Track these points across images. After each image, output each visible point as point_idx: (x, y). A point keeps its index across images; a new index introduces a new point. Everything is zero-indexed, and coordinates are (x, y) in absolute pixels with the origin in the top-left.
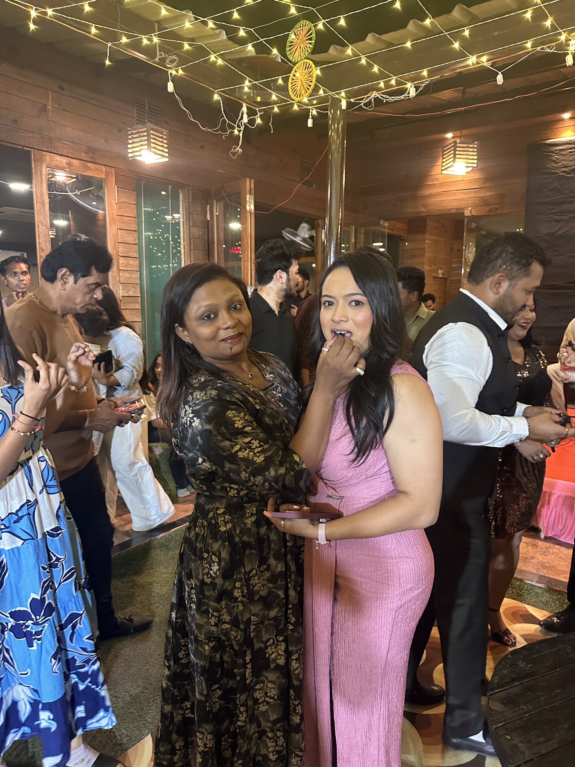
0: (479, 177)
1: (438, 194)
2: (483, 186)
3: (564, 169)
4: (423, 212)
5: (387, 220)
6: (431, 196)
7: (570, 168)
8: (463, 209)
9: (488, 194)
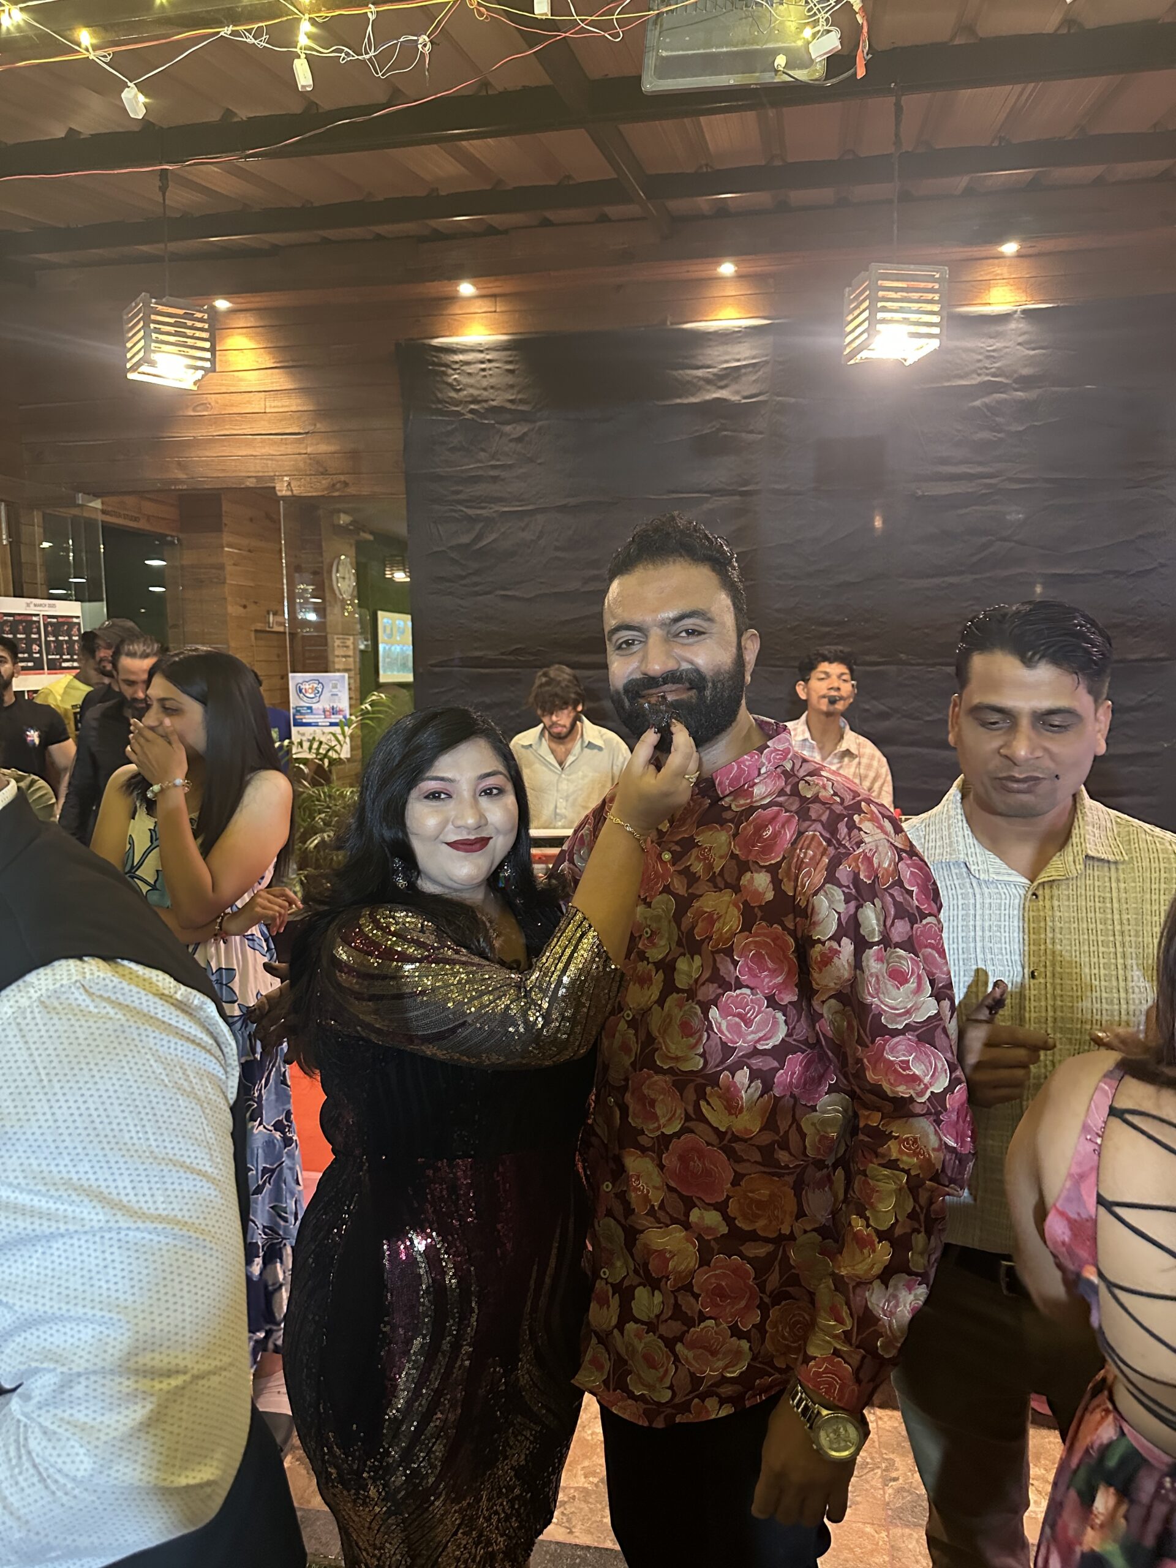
0: (300, 408)
1: (211, 441)
2: (310, 428)
3: (472, 406)
4: (182, 482)
5: (97, 495)
6: (195, 443)
7: (485, 405)
8: (272, 479)
9: (323, 448)
